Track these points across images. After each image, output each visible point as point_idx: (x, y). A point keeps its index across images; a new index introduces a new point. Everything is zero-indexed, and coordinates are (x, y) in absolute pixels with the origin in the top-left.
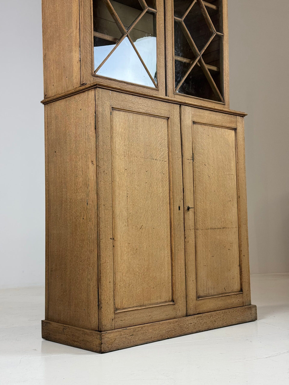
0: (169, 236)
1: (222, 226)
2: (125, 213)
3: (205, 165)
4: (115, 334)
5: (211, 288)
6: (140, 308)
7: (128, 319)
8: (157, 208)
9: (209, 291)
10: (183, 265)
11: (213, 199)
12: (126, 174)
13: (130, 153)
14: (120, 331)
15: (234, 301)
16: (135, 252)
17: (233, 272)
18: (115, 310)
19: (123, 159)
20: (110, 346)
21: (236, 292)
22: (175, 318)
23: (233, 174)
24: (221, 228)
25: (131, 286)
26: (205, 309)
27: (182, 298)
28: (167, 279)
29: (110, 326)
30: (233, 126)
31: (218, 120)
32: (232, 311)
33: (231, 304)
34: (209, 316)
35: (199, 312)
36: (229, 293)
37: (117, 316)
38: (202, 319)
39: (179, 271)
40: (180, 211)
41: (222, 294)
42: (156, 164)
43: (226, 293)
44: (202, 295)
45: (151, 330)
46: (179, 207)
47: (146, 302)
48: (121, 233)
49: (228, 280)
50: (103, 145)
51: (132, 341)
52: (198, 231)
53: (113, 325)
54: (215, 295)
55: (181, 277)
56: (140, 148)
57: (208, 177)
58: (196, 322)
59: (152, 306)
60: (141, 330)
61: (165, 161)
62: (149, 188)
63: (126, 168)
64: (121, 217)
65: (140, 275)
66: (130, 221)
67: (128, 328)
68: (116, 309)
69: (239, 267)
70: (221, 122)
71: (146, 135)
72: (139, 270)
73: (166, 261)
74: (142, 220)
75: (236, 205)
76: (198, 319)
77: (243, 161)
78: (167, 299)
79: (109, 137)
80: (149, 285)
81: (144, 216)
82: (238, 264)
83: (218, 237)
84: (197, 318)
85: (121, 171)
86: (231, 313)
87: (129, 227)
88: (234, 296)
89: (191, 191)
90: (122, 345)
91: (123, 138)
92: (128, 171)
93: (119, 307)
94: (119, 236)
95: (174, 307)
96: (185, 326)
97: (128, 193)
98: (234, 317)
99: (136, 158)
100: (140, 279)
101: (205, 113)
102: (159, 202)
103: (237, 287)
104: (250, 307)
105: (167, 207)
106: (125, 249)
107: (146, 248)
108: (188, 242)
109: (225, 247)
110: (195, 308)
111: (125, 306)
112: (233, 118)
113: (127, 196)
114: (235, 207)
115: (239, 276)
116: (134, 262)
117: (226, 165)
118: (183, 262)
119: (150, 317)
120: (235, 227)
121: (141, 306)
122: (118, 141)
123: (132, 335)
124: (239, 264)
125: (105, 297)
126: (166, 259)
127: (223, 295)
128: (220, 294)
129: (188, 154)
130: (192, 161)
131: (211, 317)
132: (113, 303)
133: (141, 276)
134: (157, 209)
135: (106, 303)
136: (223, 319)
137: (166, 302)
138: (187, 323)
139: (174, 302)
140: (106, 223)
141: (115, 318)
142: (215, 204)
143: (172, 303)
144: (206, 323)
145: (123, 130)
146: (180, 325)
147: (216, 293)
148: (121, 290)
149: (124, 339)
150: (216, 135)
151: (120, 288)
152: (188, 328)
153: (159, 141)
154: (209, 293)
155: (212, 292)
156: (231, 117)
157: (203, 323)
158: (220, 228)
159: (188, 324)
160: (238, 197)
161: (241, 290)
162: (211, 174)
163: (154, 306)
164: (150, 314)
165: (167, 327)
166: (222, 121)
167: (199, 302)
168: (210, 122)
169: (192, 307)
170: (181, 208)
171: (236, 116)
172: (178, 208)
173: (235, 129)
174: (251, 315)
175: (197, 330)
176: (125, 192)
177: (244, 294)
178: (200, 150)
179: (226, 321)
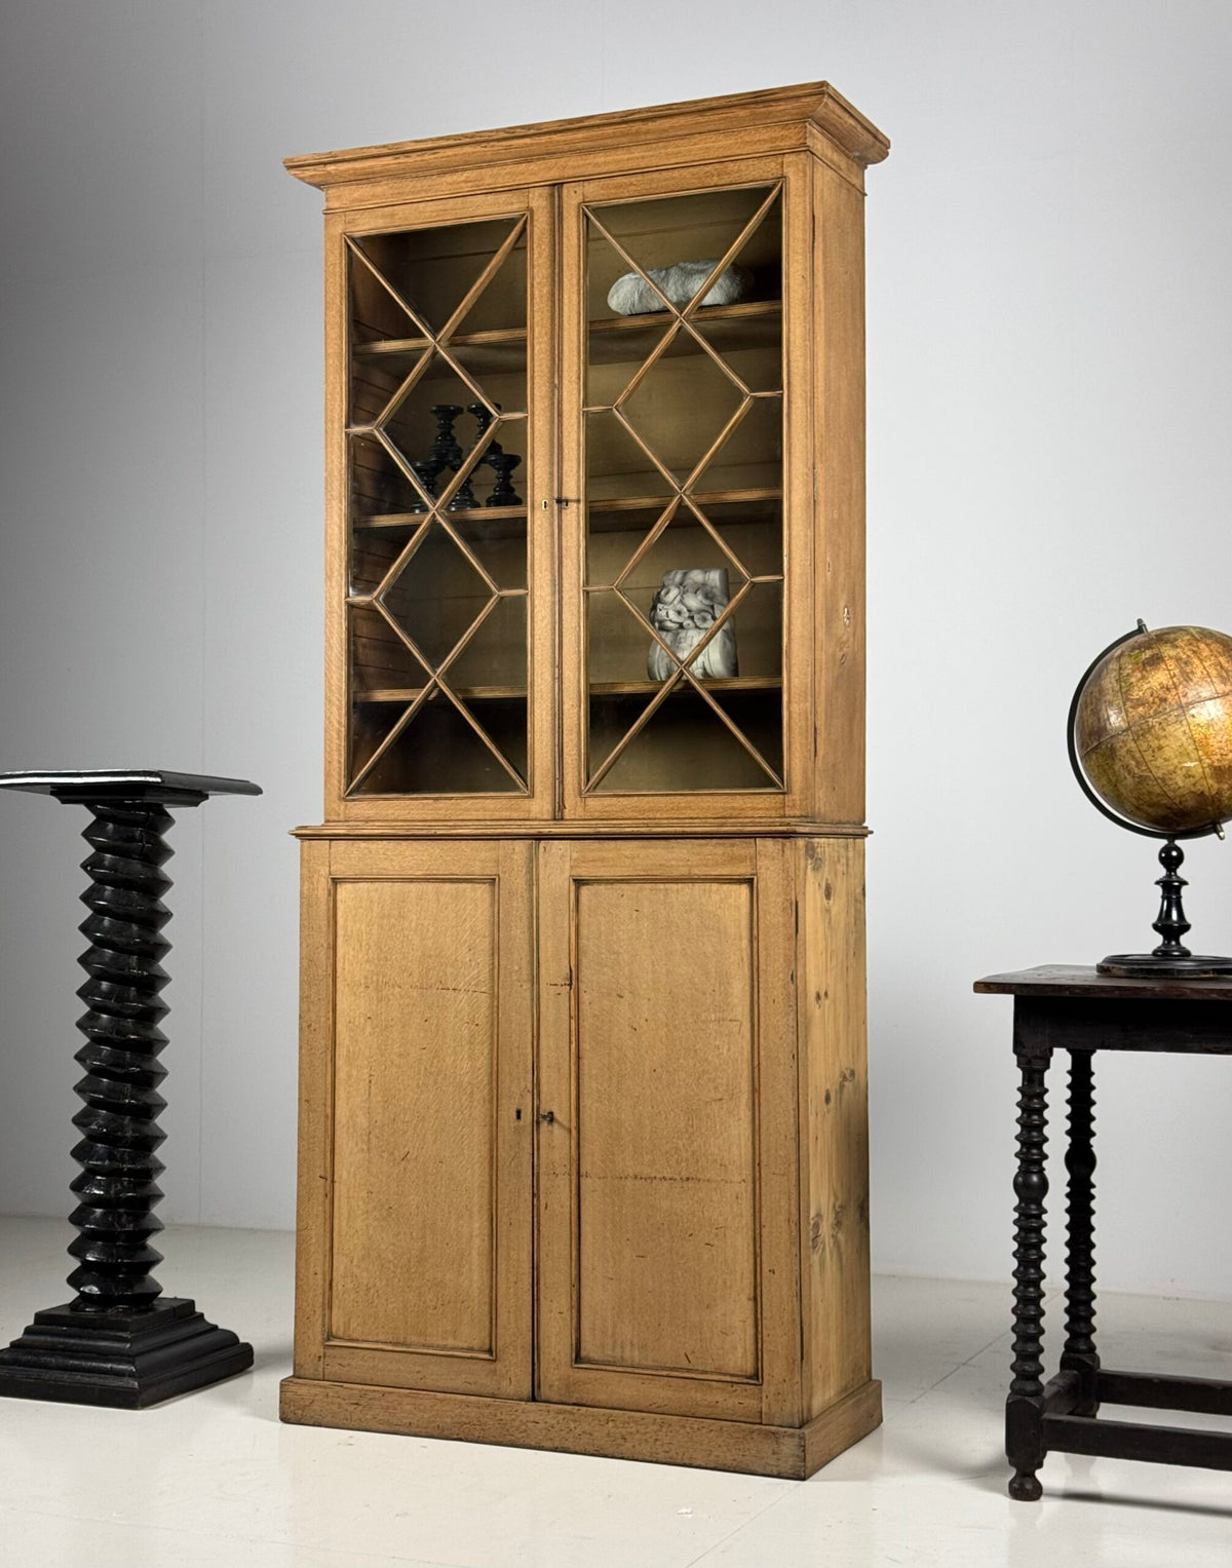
0: (487, 1185)
1: (680, 1173)
2: (362, 1120)
3: (621, 997)
4: (313, 1391)
5: (632, 1343)
6: (390, 1348)
7: (358, 1365)
8: (451, 1114)
9: (623, 1352)
10: (527, 1267)
11: (649, 1092)
12: (369, 1030)
13: (381, 979)
14: (325, 1387)
15: (720, 1399)
16: (385, 1214)
17: (724, 1315)
18: (326, 1336)
19: (362, 994)
20: (300, 1412)
21: (732, 1375)
22: (493, 1396)
23: (739, 1017)
24: (675, 1180)
25: (372, 1292)
26: (602, 1397)
27: (519, 1352)
28: (476, 1295)
29: (312, 1370)
30: (743, 870)
31: (673, 863)
32: (696, 1426)
33: (709, 1406)
34: (602, 1419)
35: (580, 1401)
36: (706, 1372)
37: (330, 1352)
38: (575, 1421)
39: (513, 1279)
40: (522, 1123)
41: (672, 1369)
42: (455, 1001)
43: (688, 1370)
44: (596, 1358)
45: (408, 1407)
46: (519, 1113)
47: (414, 1339)
48: (351, 1166)
49: (700, 1333)
50: (309, 967)
51: (355, 1417)
52: (589, 1180)
53: (321, 1369)
54: (646, 1368)
55: (516, 1295)
56: (410, 964)
57: (629, 1029)
58: (554, 1422)
59: (425, 1351)
60: (380, 1400)
61: (483, 990)
62: (432, 1062)
63: (369, 1015)
64: (351, 1130)
65: (399, 1270)
66: (374, 1141)
67: (345, 1385)
68: (330, 1336)
69: (751, 1303)
70: (688, 866)
71: (428, 931)
72: (396, 1258)
73: (476, 1246)
74: (408, 1141)
75: (744, 1113)
76: (561, 1417)
77: (781, 975)
78: (476, 1344)
79: (322, 946)
80: (423, 1299)
81: (415, 1129)
82: (749, 1291)
83: (665, 1204)
84: (558, 1413)
85: (357, 1023)
86: (688, 1429)
87: (371, 1155)
88: (720, 1384)
89: (562, 1071)
90: (329, 1418)
91: (364, 943)
92: (375, 1022)
93: (341, 1335)
94: (345, 1174)
95: (492, 1367)
96: (517, 1423)
97: (373, 1073)
98: (701, 1445)
99: (397, 990)
100: (396, 1280)
101: (620, 850)
102: (461, 1099)
103: (739, 1358)
104: (773, 1433)
105: (479, 1112)
106: (360, 1203)
107: (418, 1207)
108: (546, 1208)
109: (691, 1235)
110: (567, 1386)
111: (355, 1336)
112: (741, 848)
113: (370, 1082)
114: (739, 1119)
115: (750, 1331)
116: (382, 1238)
117: (704, 994)
118: (526, 1257)
119: (420, 1376)
120: (737, 1178)
121: (396, 1344)
122: (352, 953)
123: (356, 1404)
124: (752, 1295)
125: (305, 1304)
126: (477, 1242)
127: (676, 1374)
128: (663, 1369)
129: (553, 969)
130: (568, 987)
131: (611, 1424)
132: (320, 1322)
133: (401, 1273)
134: (454, 1115)
135: (305, 1319)
136: (656, 1440)
137: (470, 1349)
138: (523, 1418)
139: (491, 1354)
140: (311, 1141)
141: (325, 1356)
142: (653, 1107)
143: (487, 1356)
144: (591, 1434)
145: (363, 927)
146: (499, 1416)
147: (650, 1363)
148: (346, 1296)
149: (335, 1408)
150: (668, 909)
151: (344, 1293)
152: (525, 1431)
153: (465, 942)
154: (622, 1357)
155: (636, 1356)
156: (733, 845)
157: (578, 1431)
158: (671, 1179)
159: (524, 1421)
160: (755, 1090)
161: (756, 1376)
162: (643, 1020)
163: (431, 1351)
164: (418, 1369)
165: (457, 1411)
166: (689, 863)
167: (582, 1375)
168: (643, 873)
169: (556, 1383)
170: (522, 1115)
171: (752, 840)
172: (514, 1115)
173: (750, 882)
174: (776, 1457)
175: (557, 1444)
176: (366, 1071)
177: (765, 1386)
178: (603, 956)
179: (667, 1449)
